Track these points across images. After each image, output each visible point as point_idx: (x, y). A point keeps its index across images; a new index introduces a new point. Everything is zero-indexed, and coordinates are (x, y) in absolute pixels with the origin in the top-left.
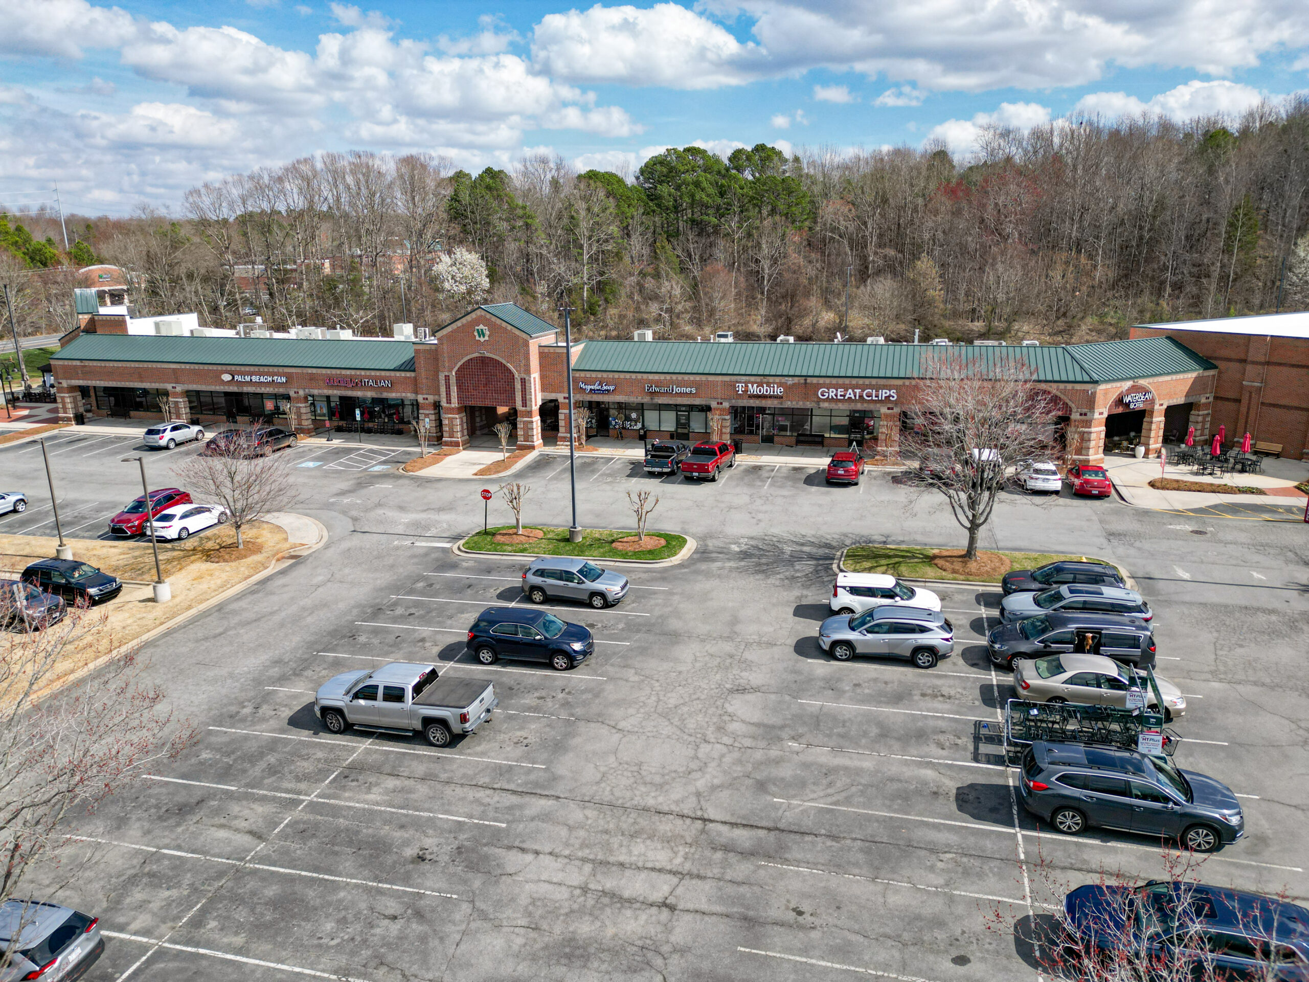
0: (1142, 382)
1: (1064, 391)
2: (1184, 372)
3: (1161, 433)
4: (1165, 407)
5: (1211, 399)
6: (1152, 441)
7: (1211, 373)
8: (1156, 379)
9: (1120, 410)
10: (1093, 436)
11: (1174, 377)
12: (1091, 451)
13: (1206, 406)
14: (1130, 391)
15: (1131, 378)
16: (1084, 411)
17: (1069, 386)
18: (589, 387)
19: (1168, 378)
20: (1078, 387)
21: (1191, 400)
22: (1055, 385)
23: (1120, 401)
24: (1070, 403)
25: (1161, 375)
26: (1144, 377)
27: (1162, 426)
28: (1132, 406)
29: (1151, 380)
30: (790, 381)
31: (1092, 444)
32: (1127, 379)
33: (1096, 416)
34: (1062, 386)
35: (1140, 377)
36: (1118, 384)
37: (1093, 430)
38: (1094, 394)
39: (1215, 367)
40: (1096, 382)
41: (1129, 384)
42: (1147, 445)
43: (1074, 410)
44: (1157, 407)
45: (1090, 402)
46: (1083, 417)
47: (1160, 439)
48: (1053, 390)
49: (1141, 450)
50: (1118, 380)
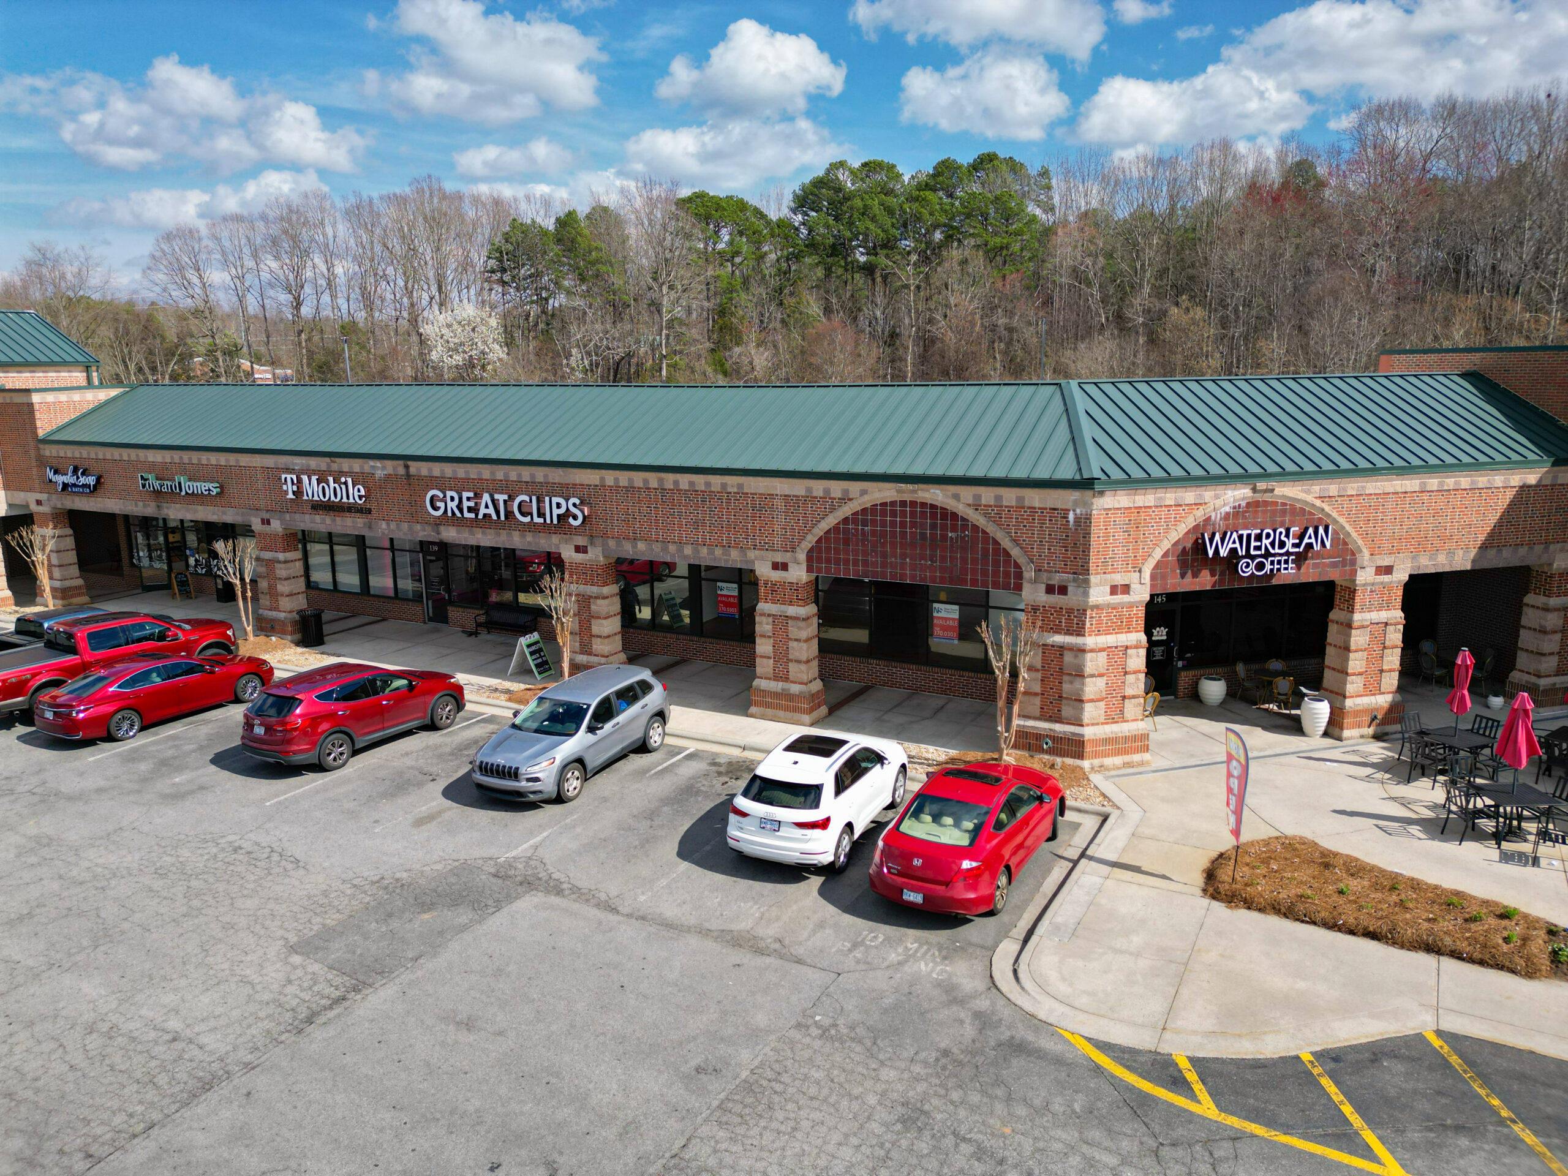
0: (1293, 492)
1: (996, 513)
2: (1476, 466)
3: (1393, 659)
4: (1401, 576)
6: (1353, 685)
8: (1352, 486)
9: (1205, 581)
10: (1093, 663)
11: (1433, 483)
12: (1090, 712)
15: (1245, 477)
16: (1057, 579)
17: (1010, 496)
18: (60, 479)
19: (1411, 484)
20: (1035, 498)
21: (1507, 558)
22: (967, 493)
23: (1194, 553)
24: (1015, 552)
25: (1374, 471)
26: (1300, 475)
27: (1395, 636)
28: (1246, 569)
29: (1333, 488)
30: (381, 470)
31: (1093, 687)
32: (1227, 478)
33: (1098, 594)
34: (988, 495)
35: (1283, 475)
36: (1189, 496)
37: (1089, 641)
38: (1084, 523)
40: (1086, 484)
41: (1237, 495)
42: (1337, 697)
43: (1029, 573)
44: (1365, 576)
45: (1075, 550)
46: (1056, 599)
47: (1391, 681)
48: (961, 509)
49: (1318, 711)
50: (1188, 480)
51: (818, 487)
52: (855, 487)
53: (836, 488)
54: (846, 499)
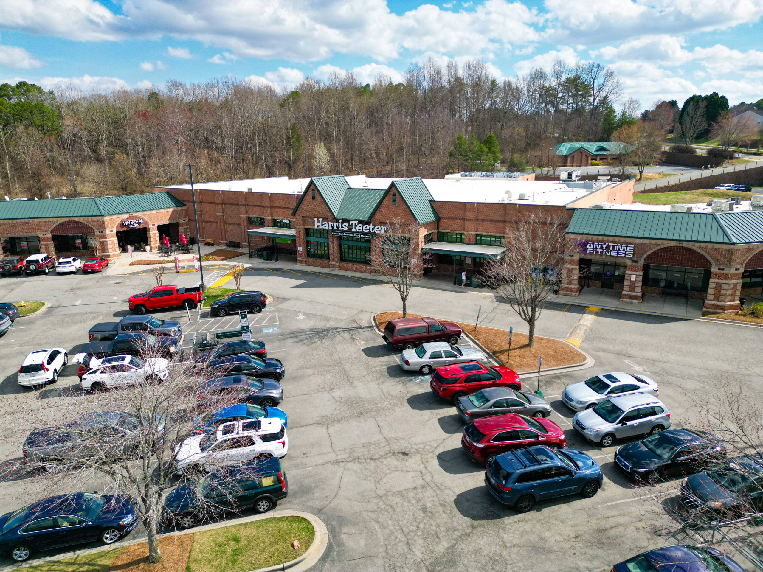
0: (135, 214)
1: (88, 221)
2: (165, 208)
4: (156, 226)
5: (187, 221)
6: (152, 243)
7: (183, 208)
8: (145, 213)
9: (125, 229)
10: (109, 243)
11: (158, 211)
12: (110, 251)
13: (185, 224)
14: (128, 219)
15: (128, 213)
16: (101, 230)
17: (90, 218)
19: (154, 212)
20: (94, 218)
21: (173, 222)
22: (82, 218)
23: (122, 225)
24: (92, 227)
25: (148, 210)
26: (137, 212)
27: (157, 235)
29: (142, 213)
31: (110, 247)
32: (125, 213)
33: (108, 232)
34: (86, 218)
35: (134, 212)
36: (119, 216)
37: (108, 239)
38: (103, 221)
39: (185, 205)
40: (103, 215)
41: (126, 216)
42: (150, 245)
43: (96, 230)
44: (150, 226)
45: (103, 226)
46: (101, 234)
48: (81, 221)
49: (148, 248)
50: (119, 214)
51: (51, 220)
52: (59, 219)
53: (55, 219)
54: (57, 221)
